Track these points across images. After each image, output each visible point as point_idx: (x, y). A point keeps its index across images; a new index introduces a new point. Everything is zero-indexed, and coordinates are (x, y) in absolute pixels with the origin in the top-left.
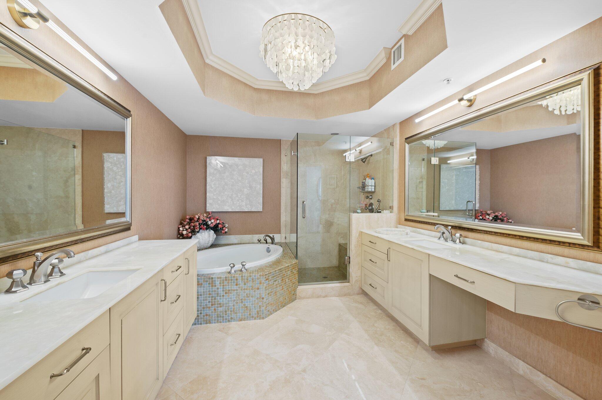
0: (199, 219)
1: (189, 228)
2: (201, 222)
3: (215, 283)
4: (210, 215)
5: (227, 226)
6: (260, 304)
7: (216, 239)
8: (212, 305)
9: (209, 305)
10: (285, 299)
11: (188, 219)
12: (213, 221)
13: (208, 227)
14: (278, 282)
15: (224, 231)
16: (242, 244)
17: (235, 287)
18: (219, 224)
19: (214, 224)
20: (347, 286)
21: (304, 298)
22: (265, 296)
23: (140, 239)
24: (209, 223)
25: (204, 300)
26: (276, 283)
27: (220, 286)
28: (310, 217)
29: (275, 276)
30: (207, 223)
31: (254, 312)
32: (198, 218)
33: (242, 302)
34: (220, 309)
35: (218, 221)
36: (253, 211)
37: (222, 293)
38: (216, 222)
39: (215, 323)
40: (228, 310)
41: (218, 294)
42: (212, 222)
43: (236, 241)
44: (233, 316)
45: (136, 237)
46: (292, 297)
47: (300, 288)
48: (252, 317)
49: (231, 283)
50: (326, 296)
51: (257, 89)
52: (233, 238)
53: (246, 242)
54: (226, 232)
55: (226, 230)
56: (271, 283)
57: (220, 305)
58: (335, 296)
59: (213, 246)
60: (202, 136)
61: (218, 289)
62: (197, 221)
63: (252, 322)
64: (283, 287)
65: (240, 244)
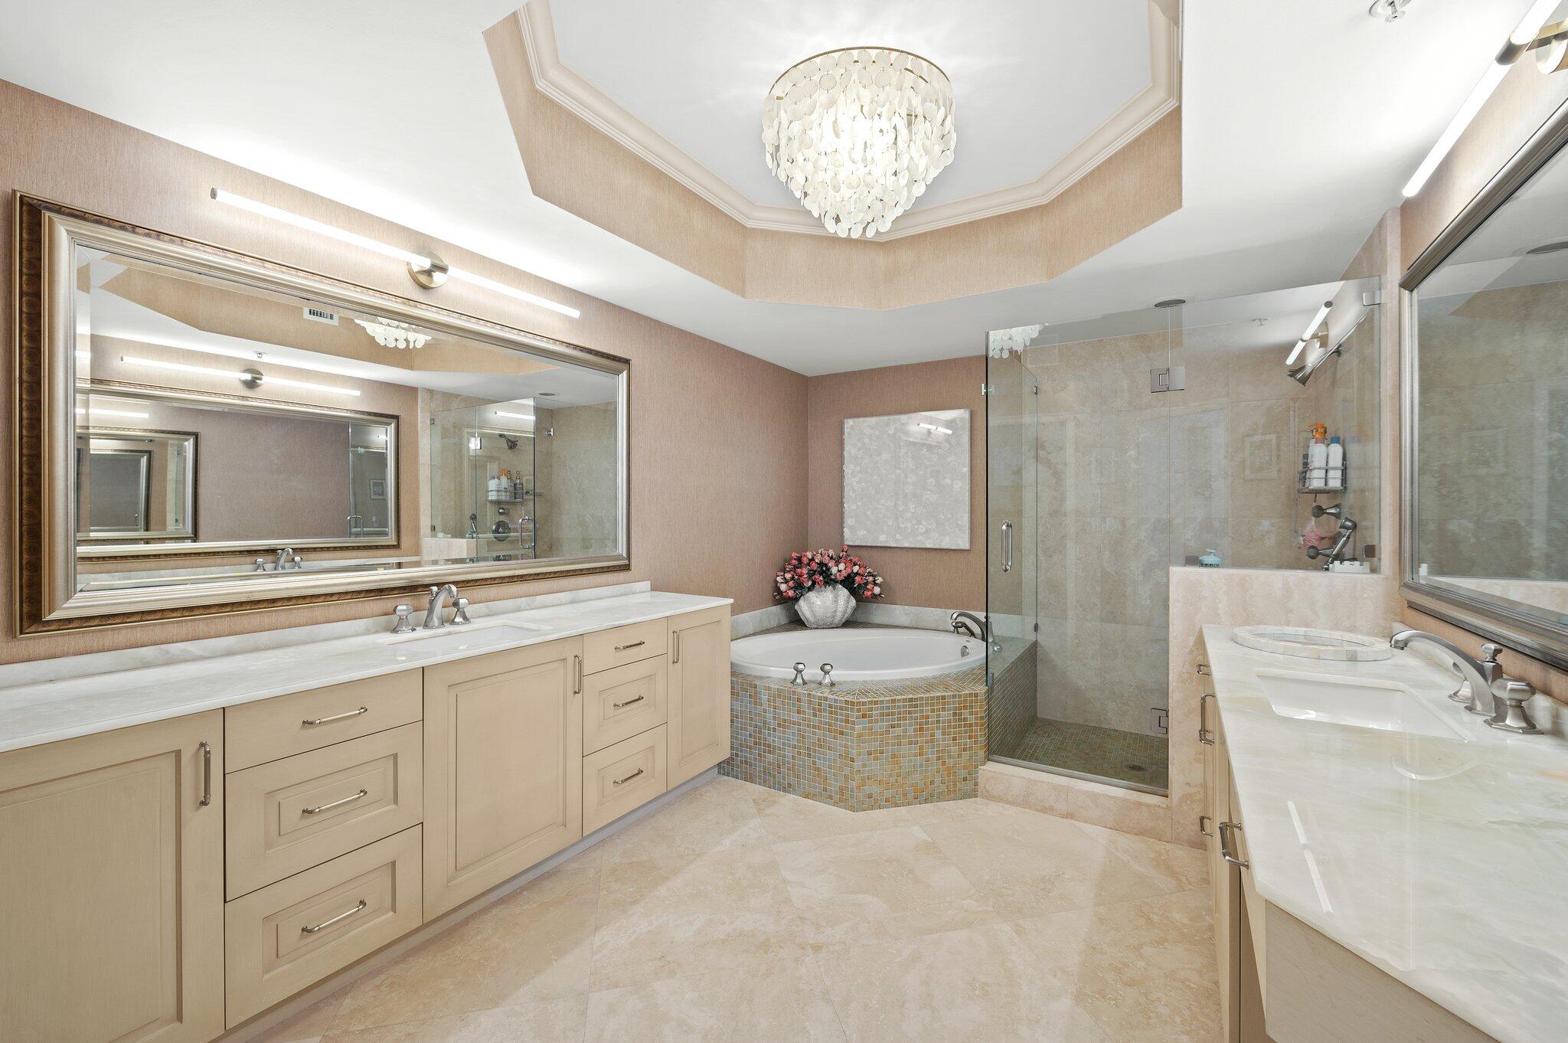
0: (813, 559)
1: (793, 578)
2: (814, 566)
3: (760, 699)
4: (849, 553)
5: (879, 580)
6: (847, 771)
7: (855, 610)
8: (755, 743)
9: (751, 741)
10: (932, 783)
11: (795, 559)
12: (842, 566)
13: (829, 581)
14: (905, 731)
15: (870, 593)
16: (919, 629)
17: (795, 717)
18: (857, 574)
19: (845, 574)
20: (1148, 806)
21: (999, 799)
22: (859, 754)
23: (654, 588)
24: (834, 570)
25: (742, 729)
26: (898, 731)
27: (769, 706)
28: (1117, 573)
29: (893, 714)
30: (828, 569)
31: (834, 786)
32: (810, 557)
33: (809, 756)
34: (770, 757)
35: (856, 569)
36: (945, 547)
37: (773, 724)
38: (849, 570)
39: (760, 784)
40: (784, 764)
41: (765, 723)
42: (838, 570)
43: (904, 620)
44: (793, 780)
45: (647, 585)
46: (964, 788)
47: (991, 766)
48: (829, 798)
49: (789, 704)
50: (1069, 816)
51: (886, 242)
52: (900, 613)
53: (928, 627)
54: (874, 596)
55: (877, 590)
56: (877, 727)
57: (769, 747)
58: (1099, 822)
59: (849, 623)
60: (835, 375)
61: (765, 711)
62: (809, 564)
63: (823, 808)
64: (921, 748)
65: (916, 628)
